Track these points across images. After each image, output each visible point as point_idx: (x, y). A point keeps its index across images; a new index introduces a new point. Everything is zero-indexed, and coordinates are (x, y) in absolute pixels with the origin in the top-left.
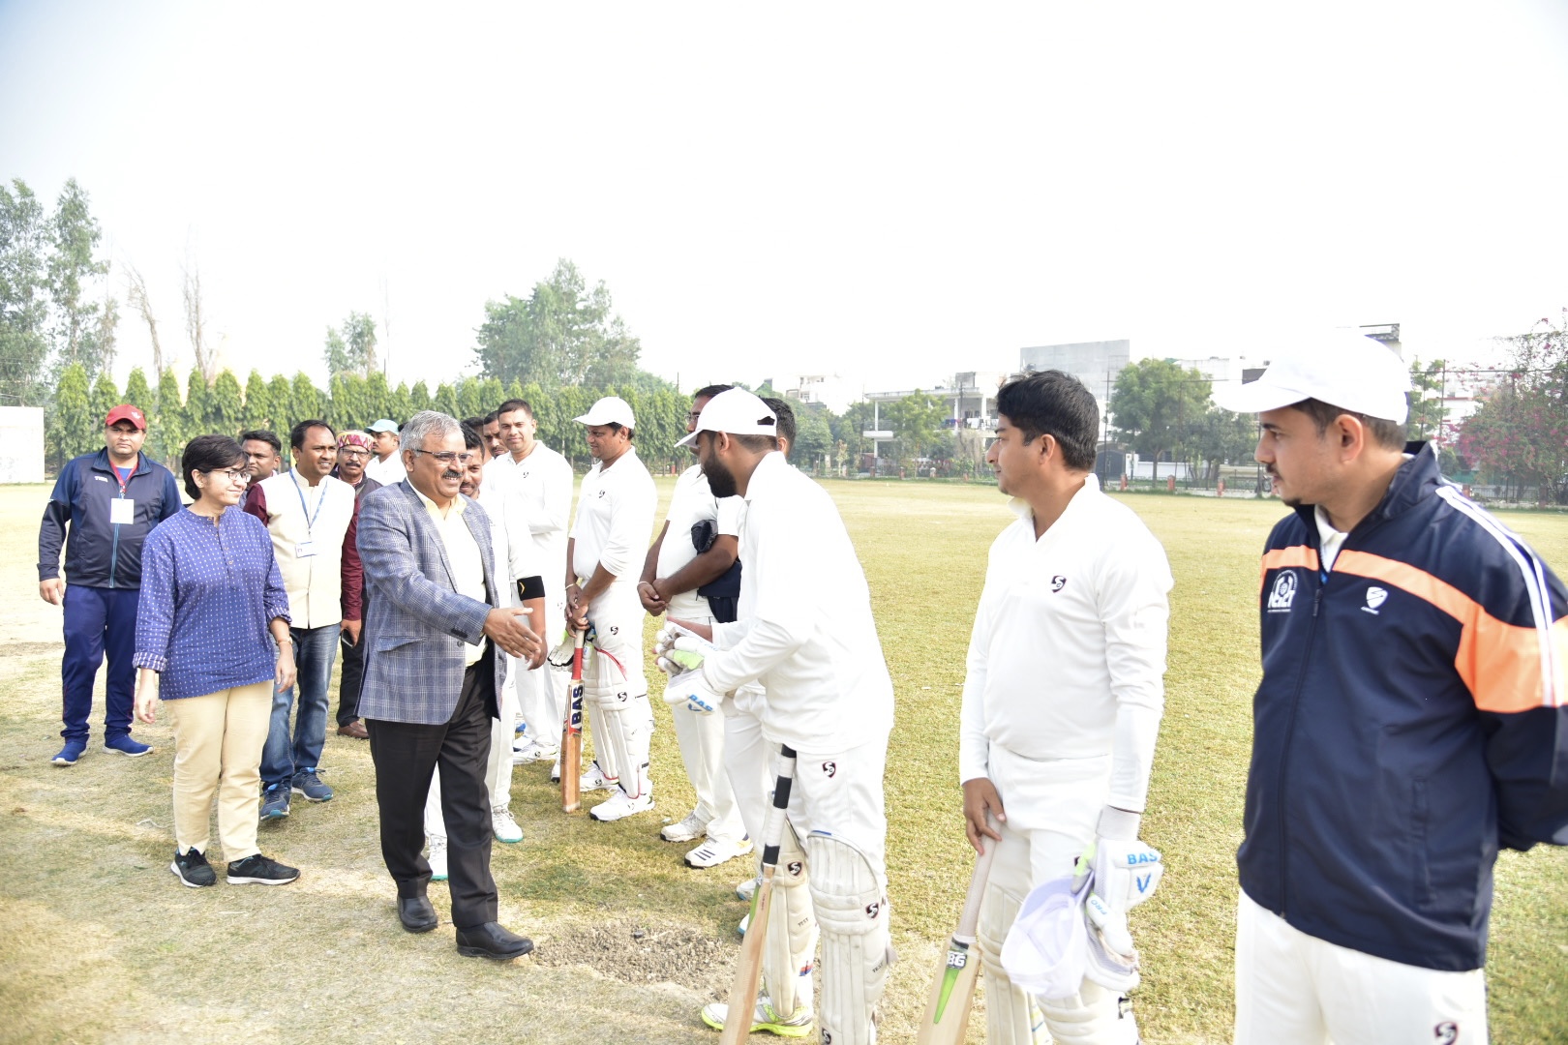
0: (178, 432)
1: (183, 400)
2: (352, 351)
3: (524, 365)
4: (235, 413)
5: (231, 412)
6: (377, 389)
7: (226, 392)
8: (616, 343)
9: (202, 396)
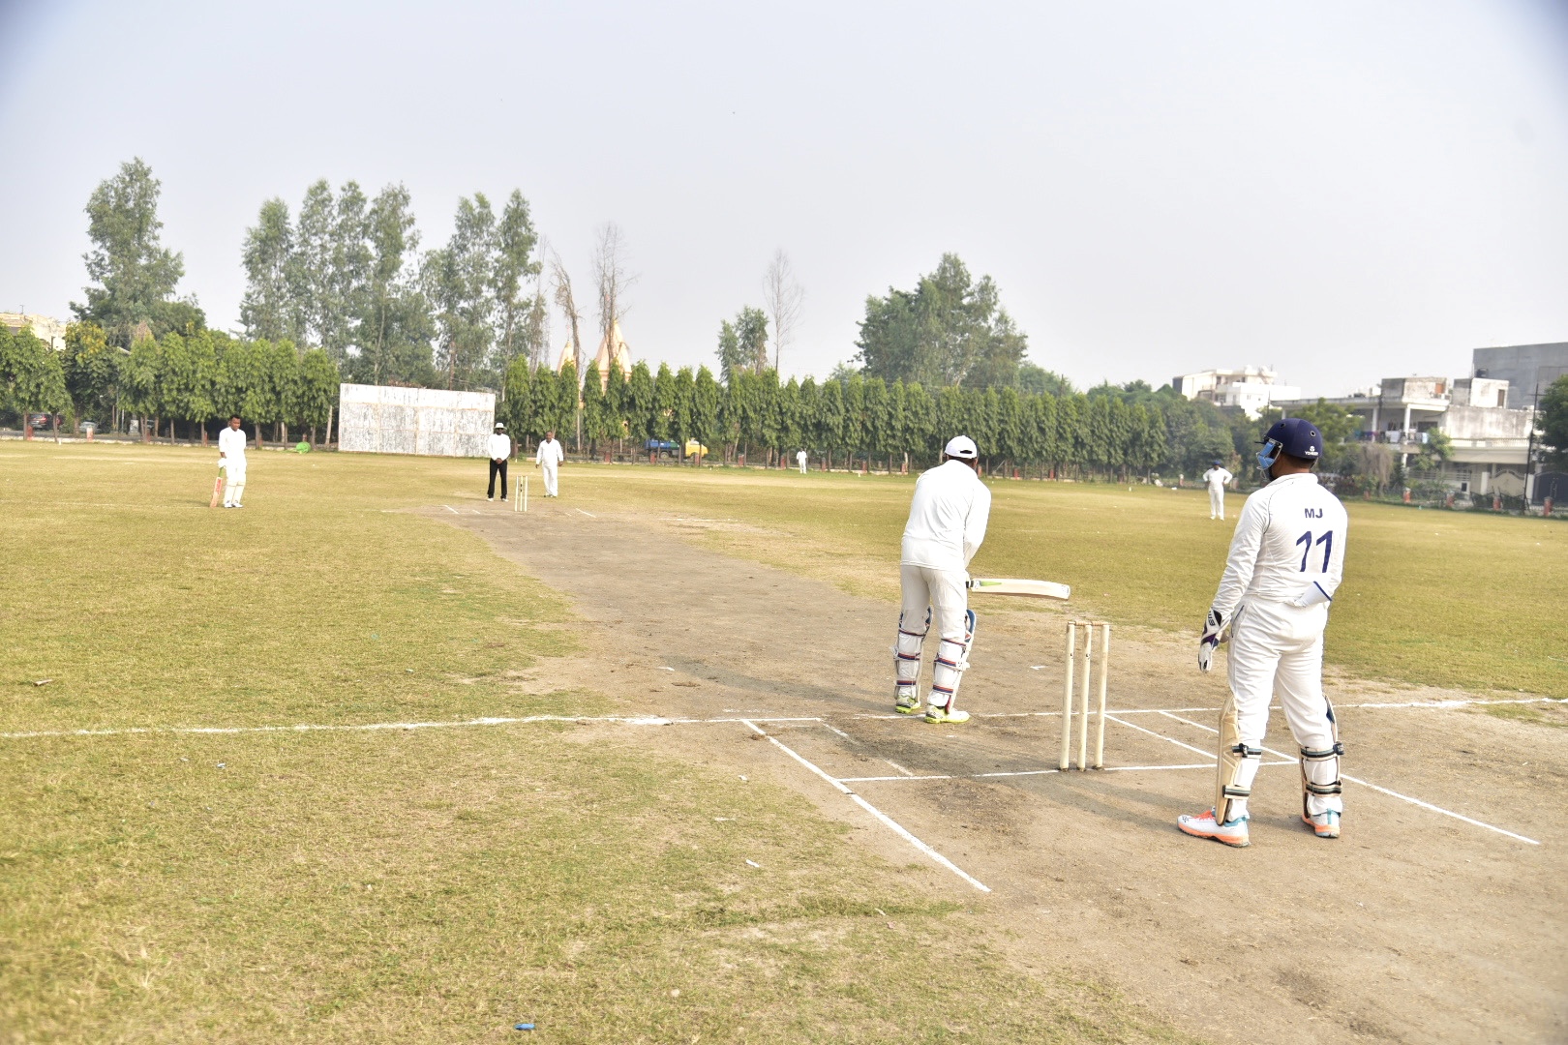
0: (598, 417)
1: (604, 389)
2: (744, 346)
3: (907, 363)
4: (646, 403)
5: (643, 403)
6: (769, 385)
7: (639, 385)
8: (1000, 341)
9: (620, 387)
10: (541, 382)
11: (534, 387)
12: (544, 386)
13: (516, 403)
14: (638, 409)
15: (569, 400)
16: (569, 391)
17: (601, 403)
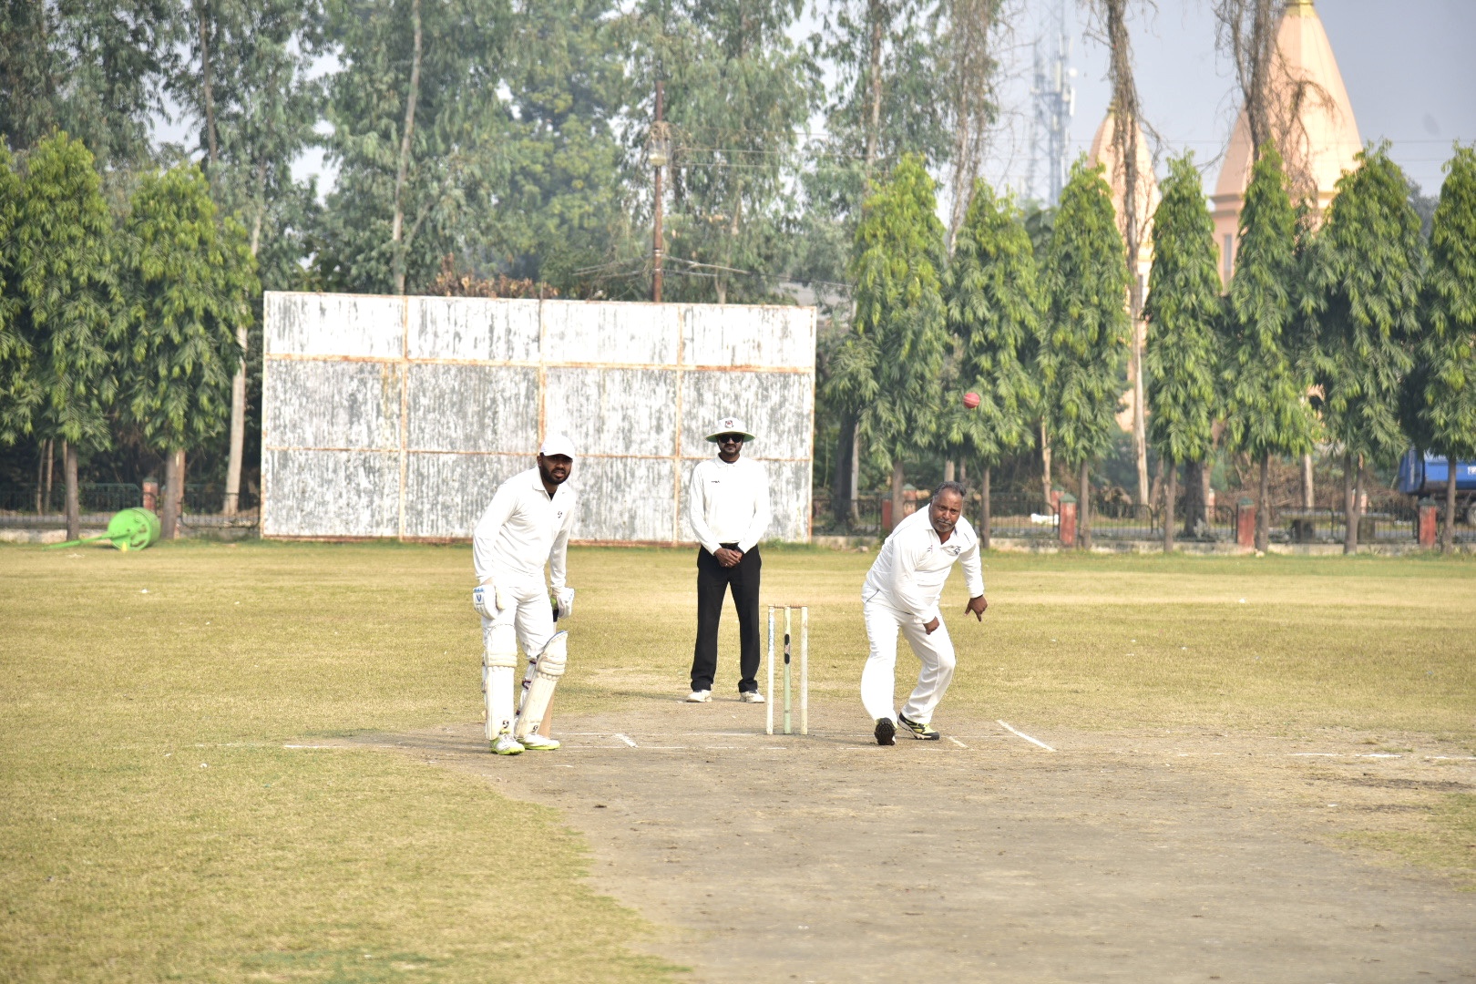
0: (1204, 377)
1: (1225, 269)
4: (1394, 312)
5: (1380, 310)
7: (1368, 242)
9: (1287, 258)
10: (983, 256)
11: (959, 278)
12: (997, 269)
13: (893, 338)
14: (1362, 339)
15: (1091, 319)
16: (1090, 281)
17: (1215, 322)
